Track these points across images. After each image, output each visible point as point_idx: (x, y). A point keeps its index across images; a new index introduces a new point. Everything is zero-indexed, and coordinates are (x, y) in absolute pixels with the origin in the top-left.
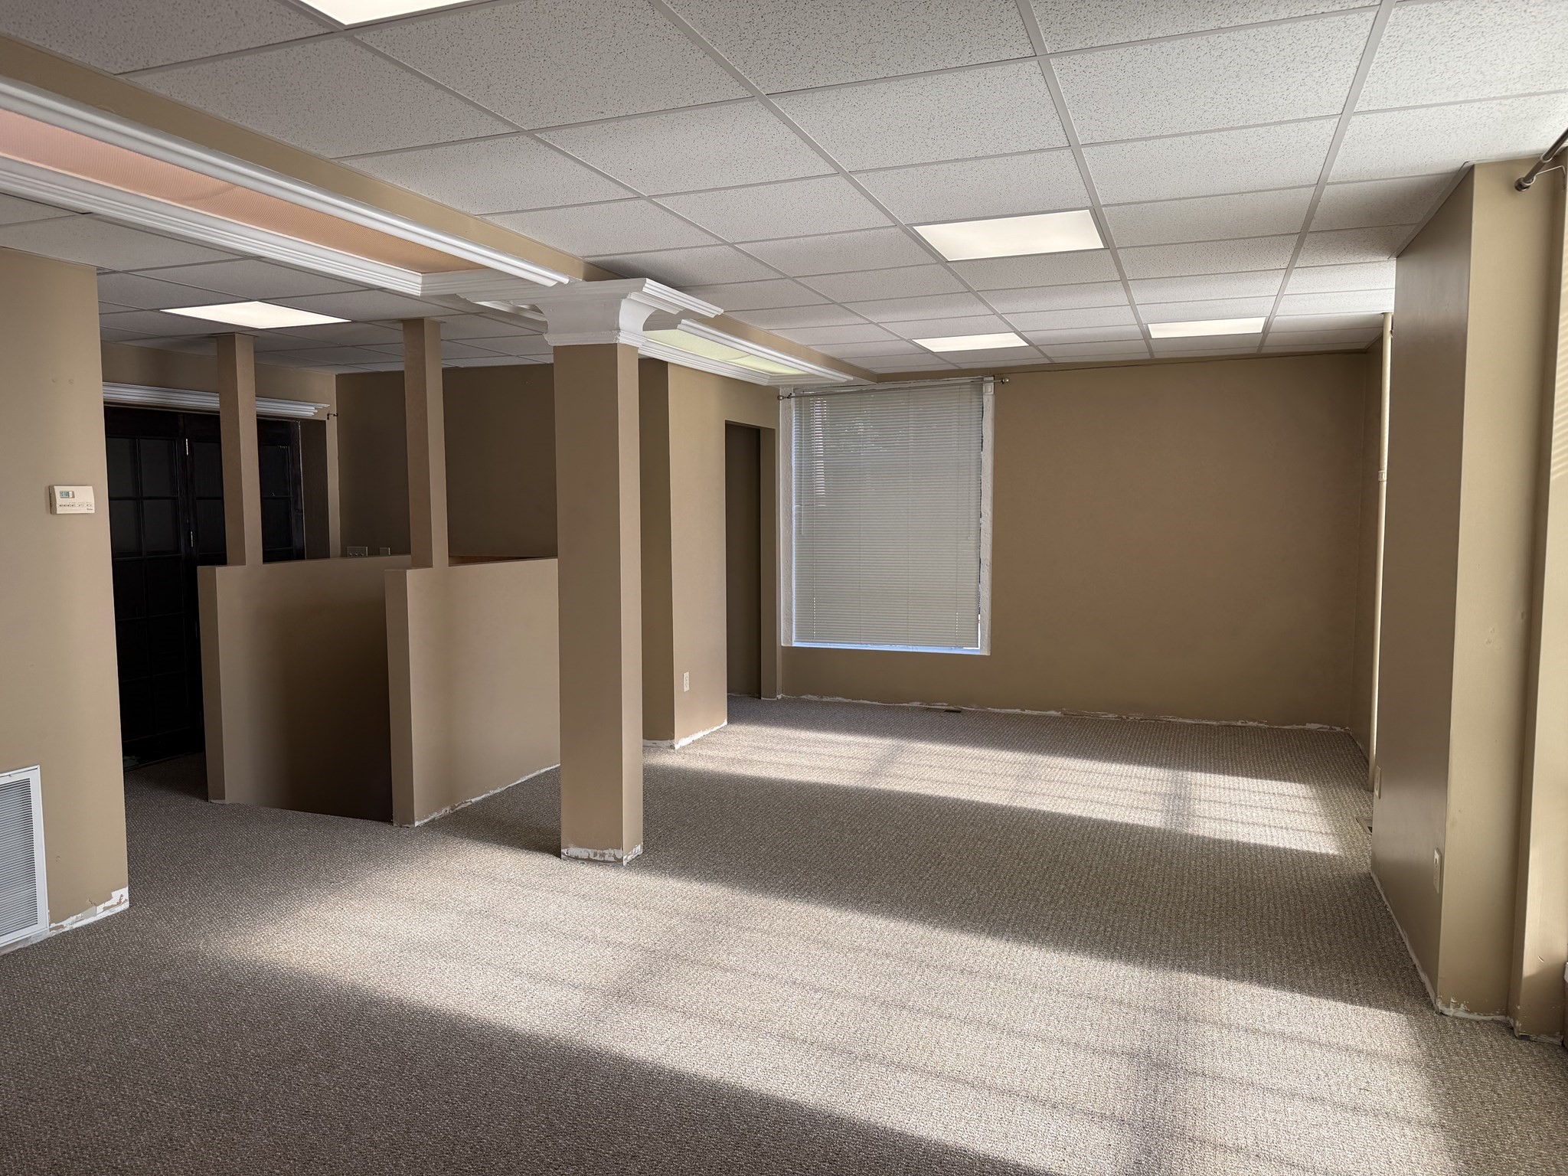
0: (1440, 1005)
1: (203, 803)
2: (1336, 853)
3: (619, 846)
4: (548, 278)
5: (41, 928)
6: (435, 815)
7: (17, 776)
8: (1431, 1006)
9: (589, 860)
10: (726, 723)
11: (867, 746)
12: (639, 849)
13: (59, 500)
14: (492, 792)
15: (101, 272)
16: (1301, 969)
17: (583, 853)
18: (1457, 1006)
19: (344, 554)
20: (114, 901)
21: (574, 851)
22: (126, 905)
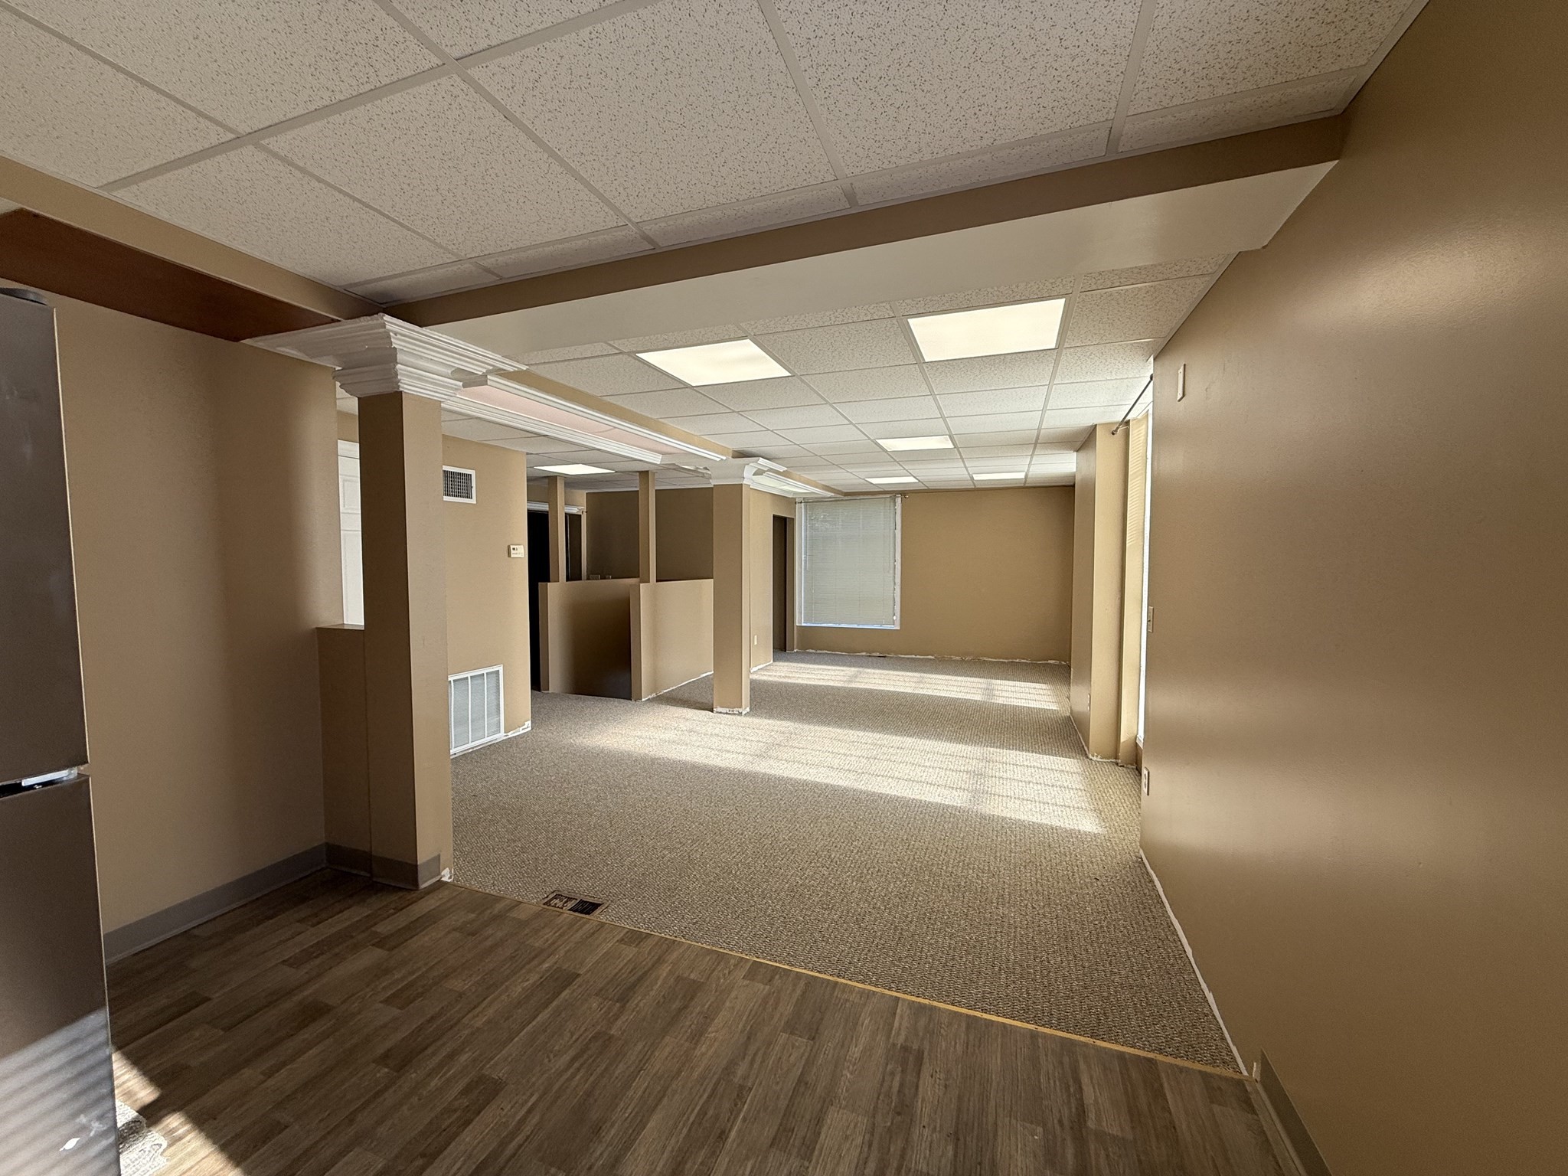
0: (1090, 757)
1: (538, 692)
2: (1056, 708)
3: (741, 707)
4: (717, 457)
5: (501, 736)
6: (650, 697)
7: (495, 669)
8: (1087, 757)
9: (727, 713)
10: (772, 661)
11: (843, 671)
12: (748, 709)
13: (512, 551)
14: (671, 688)
15: (528, 454)
16: (1037, 747)
17: (724, 710)
18: (1097, 756)
19: (588, 579)
20: (525, 726)
21: (720, 709)
22: (530, 729)
